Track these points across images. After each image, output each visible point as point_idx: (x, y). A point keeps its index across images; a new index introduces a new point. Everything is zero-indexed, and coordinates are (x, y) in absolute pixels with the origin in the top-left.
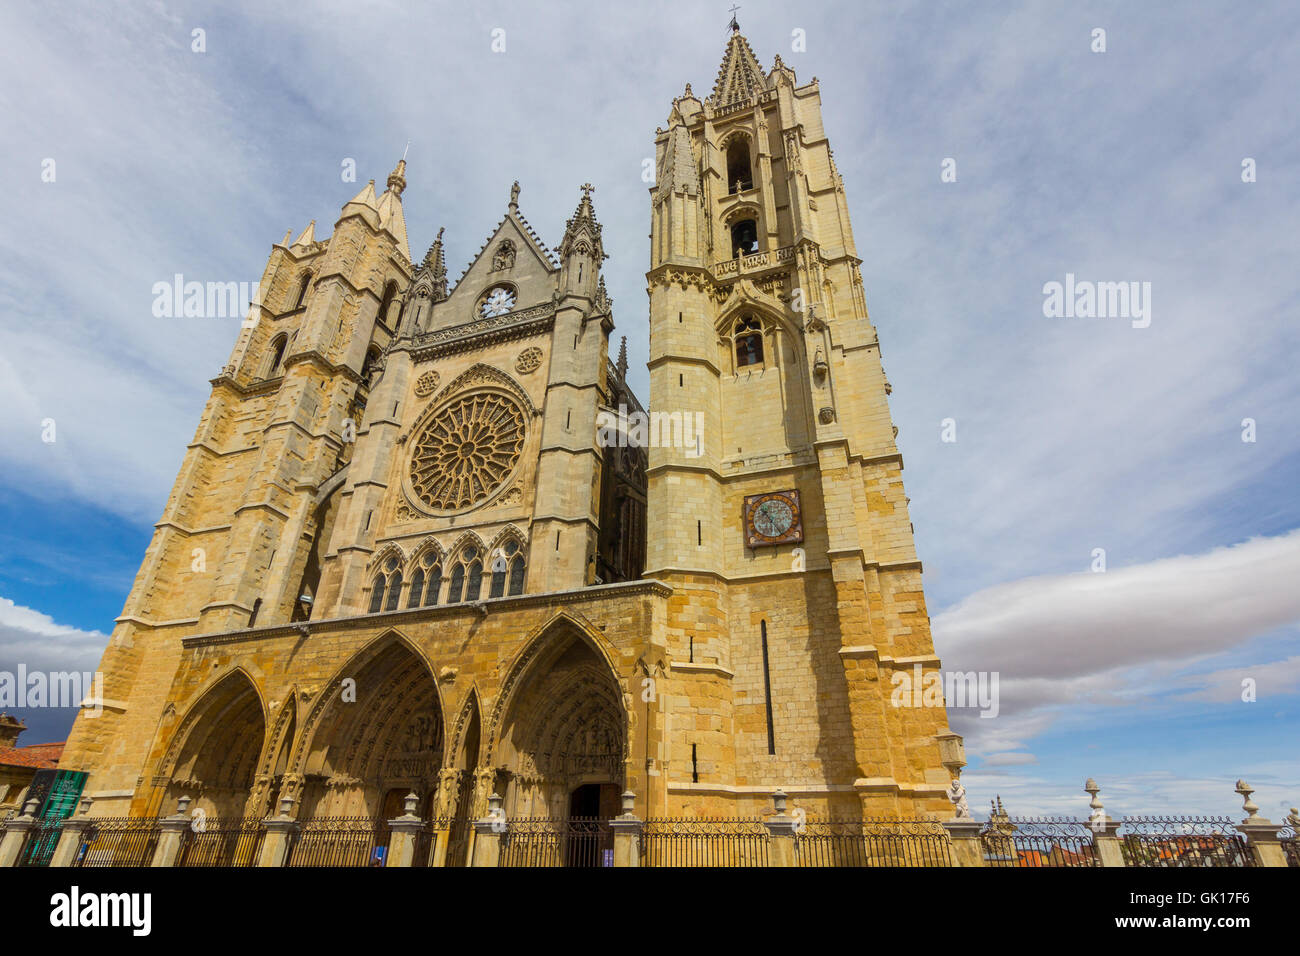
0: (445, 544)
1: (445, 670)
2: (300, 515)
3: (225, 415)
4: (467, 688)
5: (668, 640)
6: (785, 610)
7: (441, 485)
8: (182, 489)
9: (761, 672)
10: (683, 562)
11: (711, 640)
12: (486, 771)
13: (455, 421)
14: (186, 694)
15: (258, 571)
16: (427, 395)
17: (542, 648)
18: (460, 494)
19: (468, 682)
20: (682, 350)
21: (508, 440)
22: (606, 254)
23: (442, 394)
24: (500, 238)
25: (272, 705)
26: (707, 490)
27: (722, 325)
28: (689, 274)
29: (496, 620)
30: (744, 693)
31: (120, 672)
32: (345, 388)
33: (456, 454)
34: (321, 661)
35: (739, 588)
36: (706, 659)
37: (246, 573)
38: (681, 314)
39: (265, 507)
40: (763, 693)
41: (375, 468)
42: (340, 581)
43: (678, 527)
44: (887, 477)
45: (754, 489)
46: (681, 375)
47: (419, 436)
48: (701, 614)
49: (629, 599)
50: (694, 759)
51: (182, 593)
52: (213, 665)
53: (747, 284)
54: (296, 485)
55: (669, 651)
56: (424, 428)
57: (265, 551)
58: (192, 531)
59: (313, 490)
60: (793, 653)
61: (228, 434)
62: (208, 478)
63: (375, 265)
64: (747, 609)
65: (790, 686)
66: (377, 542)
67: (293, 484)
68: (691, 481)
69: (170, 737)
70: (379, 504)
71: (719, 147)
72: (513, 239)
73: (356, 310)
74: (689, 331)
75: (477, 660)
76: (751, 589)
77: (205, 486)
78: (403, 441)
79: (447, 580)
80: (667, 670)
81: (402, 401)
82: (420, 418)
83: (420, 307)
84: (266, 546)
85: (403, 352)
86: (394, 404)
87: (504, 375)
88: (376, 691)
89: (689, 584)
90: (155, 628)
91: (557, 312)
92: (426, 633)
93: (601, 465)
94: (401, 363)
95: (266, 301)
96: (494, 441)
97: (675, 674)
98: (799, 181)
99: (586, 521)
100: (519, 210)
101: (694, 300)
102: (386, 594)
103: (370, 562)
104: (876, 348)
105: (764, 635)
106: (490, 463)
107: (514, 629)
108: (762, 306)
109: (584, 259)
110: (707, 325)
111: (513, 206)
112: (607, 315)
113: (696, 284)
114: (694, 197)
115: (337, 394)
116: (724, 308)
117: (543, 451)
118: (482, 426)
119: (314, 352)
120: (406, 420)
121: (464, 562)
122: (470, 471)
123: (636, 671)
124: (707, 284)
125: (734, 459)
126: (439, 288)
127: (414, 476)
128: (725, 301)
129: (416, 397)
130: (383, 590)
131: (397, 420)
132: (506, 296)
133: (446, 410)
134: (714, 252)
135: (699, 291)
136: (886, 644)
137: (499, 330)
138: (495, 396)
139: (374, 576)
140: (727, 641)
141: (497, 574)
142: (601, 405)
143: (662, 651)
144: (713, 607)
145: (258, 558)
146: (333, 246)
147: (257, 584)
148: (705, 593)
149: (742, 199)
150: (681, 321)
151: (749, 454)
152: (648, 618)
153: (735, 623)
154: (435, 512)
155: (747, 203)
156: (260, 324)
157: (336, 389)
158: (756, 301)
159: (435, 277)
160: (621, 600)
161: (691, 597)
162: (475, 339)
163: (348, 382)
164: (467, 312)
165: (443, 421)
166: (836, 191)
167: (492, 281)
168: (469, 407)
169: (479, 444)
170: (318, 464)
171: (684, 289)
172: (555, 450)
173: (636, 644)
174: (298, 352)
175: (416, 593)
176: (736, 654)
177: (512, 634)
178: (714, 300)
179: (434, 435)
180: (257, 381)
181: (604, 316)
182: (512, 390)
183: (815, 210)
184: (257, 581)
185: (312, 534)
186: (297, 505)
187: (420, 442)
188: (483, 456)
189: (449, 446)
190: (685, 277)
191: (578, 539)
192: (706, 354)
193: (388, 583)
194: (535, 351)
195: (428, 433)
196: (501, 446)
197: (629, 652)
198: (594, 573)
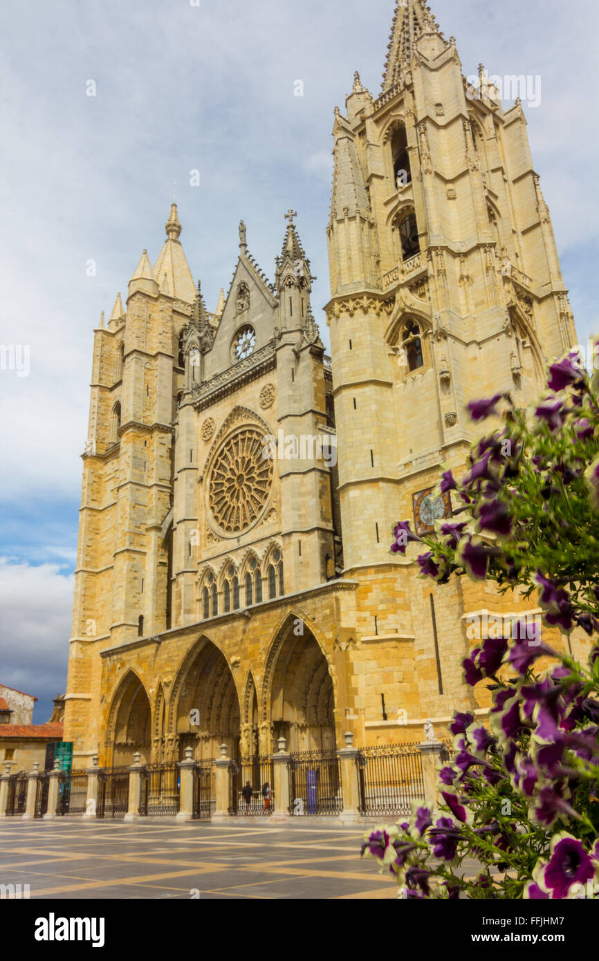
0: (237, 559)
1: (233, 659)
2: (153, 549)
3: (96, 479)
4: (246, 670)
5: (358, 621)
7: (229, 512)
8: (82, 543)
9: (432, 634)
10: (367, 560)
11: (391, 617)
12: (264, 723)
13: (230, 457)
14: (109, 689)
15: (134, 597)
16: (209, 440)
18: (241, 518)
19: (246, 665)
20: (353, 376)
21: (264, 468)
22: (313, 276)
23: (218, 436)
24: (237, 282)
25: (151, 691)
26: (381, 495)
27: (391, 335)
29: (256, 620)
30: (422, 652)
31: (81, 675)
32: (161, 441)
33: (234, 486)
34: (170, 659)
35: (414, 570)
36: (388, 631)
37: (126, 600)
38: (350, 341)
39: (127, 550)
40: (434, 650)
41: (186, 507)
42: (180, 597)
43: (359, 532)
45: (420, 485)
46: (354, 399)
47: (210, 474)
48: (382, 597)
49: (326, 596)
50: (383, 705)
51: (102, 616)
52: (118, 668)
53: (404, 292)
54: (146, 527)
55: (361, 629)
56: (212, 467)
57: (136, 581)
58: (98, 570)
59: (158, 528)
60: (451, 617)
61: (102, 493)
62: (98, 529)
63: (161, 329)
64: (421, 586)
65: (449, 643)
66: (199, 564)
67: (143, 527)
68: (368, 491)
69: (108, 715)
70: (195, 534)
71: (380, 143)
72: (246, 280)
73: (156, 373)
74: (358, 356)
75: (249, 650)
77: (97, 536)
78: (201, 480)
79: (243, 586)
80: (358, 644)
81: (195, 448)
82: (208, 460)
83: (194, 362)
84: (136, 579)
85: (187, 407)
86: (189, 452)
87: (253, 413)
88: (213, 673)
89: (372, 576)
90: (93, 642)
91: (276, 350)
92: (220, 634)
93: (328, 476)
94: (188, 416)
95: (100, 379)
96: (255, 471)
97: (364, 645)
98: (429, 180)
99: (318, 529)
100: (248, 248)
101: (361, 324)
102: (210, 601)
103: (197, 580)
104: (504, 335)
105: (432, 605)
106: (255, 490)
107: (266, 626)
108: (416, 312)
109: (292, 292)
110: (375, 343)
111: (243, 247)
112: (316, 342)
113: (362, 307)
114: (354, 218)
115: (157, 447)
116: (390, 321)
117: (281, 478)
118: (247, 459)
119: (132, 422)
120: (199, 464)
121: (250, 571)
122: (244, 498)
123: (334, 648)
124: (371, 303)
125: (406, 461)
126: (205, 339)
127: (212, 508)
128: (391, 312)
129: (203, 442)
130: (208, 599)
131: (194, 465)
132: (249, 335)
133: (223, 450)
134: (381, 263)
135: (366, 312)
136: (510, 603)
137: (244, 374)
138: (251, 432)
139: (201, 589)
140: (408, 613)
141: (272, 578)
142: (320, 426)
143: (352, 631)
144: (391, 590)
145: (133, 587)
146: (128, 324)
147: (137, 606)
148: (382, 581)
149: (402, 198)
150: (351, 348)
151: (415, 455)
152: (338, 609)
153: (414, 598)
154: (228, 535)
155: (405, 201)
156: (101, 400)
157: (156, 444)
158: (411, 309)
159: (200, 331)
160: (322, 597)
161: (374, 586)
162: (230, 385)
163: (163, 435)
164: (226, 357)
165: (223, 459)
166: (470, 172)
167: (238, 326)
168: (236, 444)
169: (247, 474)
170: (157, 507)
171: (352, 315)
172: (288, 475)
173: (333, 629)
174: (123, 424)
175: (227, 599)
176: (416, 623)
177: (266, 629)
178: (383, 314)
179: (219, 472)
180: (111, 446)
181: (311, 345)
182: (260, 425)
183: (454, 198)
184: (136, 603)
185: (165, 560)
186: (149, 543)
187: (212, 480)
188: (250, 484)
189: (229, 480)
190: (351, 305)
191: (313, 543)
192: (375, 373)
193: (210, 593)
194: (270, 387)
195: (215, 470)
196: (260, 474)
197: (330, 635)
198: (333, 567)
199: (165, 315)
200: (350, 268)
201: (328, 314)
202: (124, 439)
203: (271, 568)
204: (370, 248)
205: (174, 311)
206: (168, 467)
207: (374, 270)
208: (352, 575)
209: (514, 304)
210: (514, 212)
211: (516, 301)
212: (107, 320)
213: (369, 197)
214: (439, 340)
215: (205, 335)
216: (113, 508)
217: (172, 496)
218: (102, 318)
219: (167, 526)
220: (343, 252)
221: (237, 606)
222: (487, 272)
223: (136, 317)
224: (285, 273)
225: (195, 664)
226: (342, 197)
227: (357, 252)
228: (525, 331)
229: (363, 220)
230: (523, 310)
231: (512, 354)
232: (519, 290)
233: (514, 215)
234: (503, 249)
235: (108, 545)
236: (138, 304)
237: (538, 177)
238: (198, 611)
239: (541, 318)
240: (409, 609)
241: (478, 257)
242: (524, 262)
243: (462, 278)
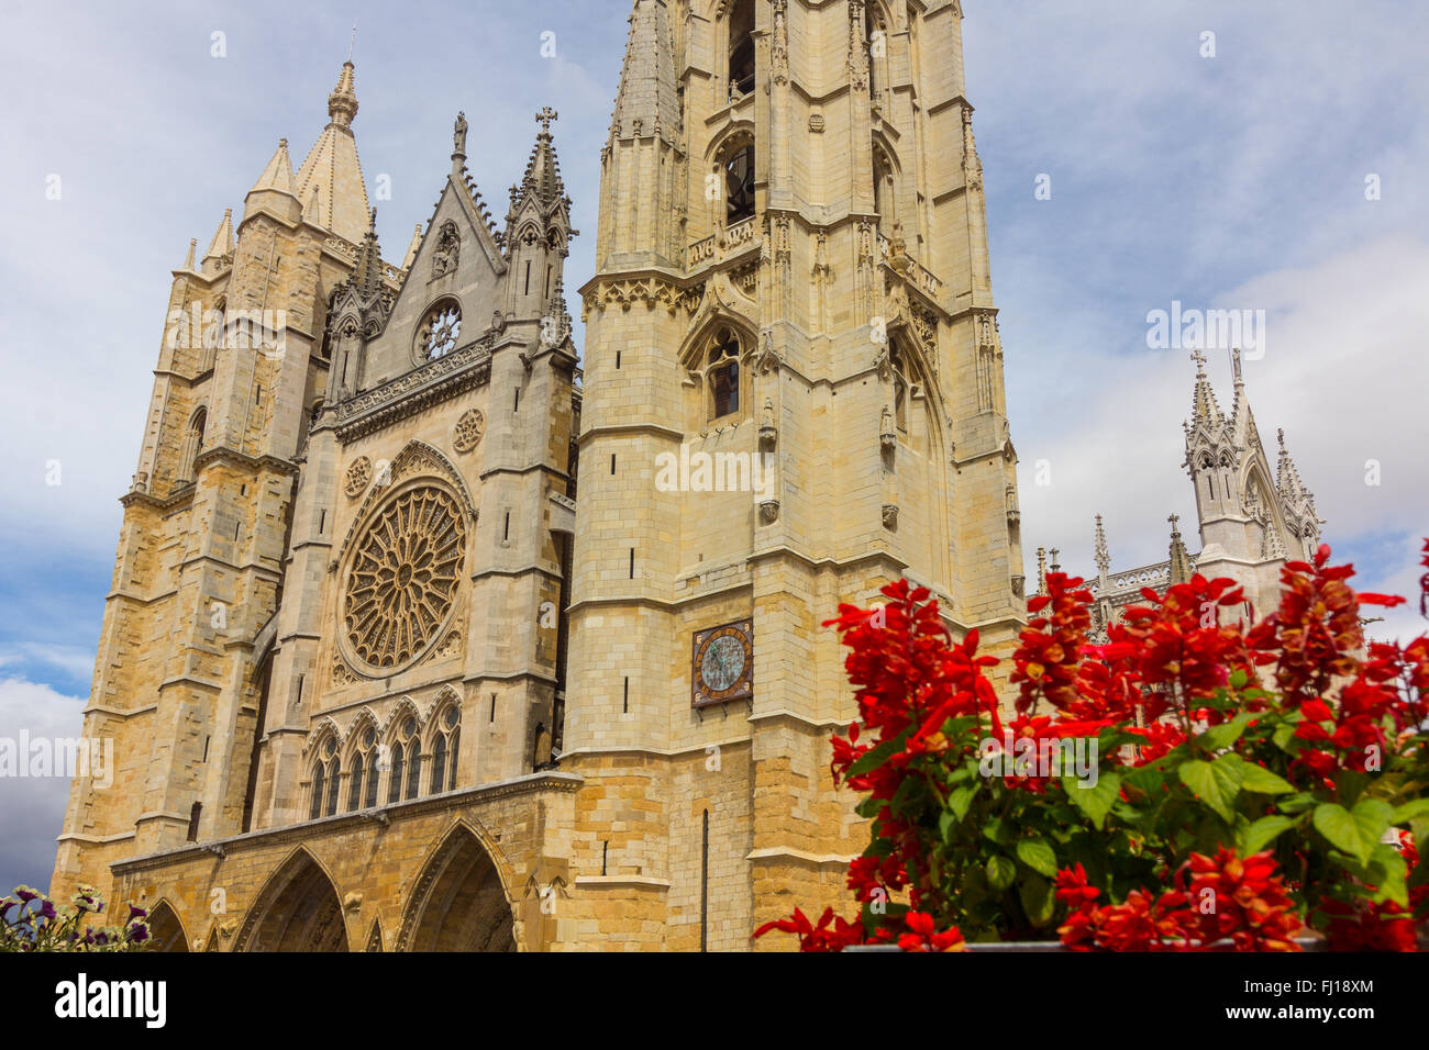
0: (381, 717)
1: (350, 897)
2: (233, 682)
3: (145, 545)
4: (370, 918)
5: (574, 847)
6: (729, 794)
7: (378, 630)
8: (105, 659)
9: (699, 880)
10: (603, 741)
11: (632, 844)
13: (391, 532)
15: (188, 767)
16: (358, 496)
17: (446, 864)
18: (398, 644)
19: (372, 909)
20: (617, 415)
21: (448, 558)
22: (573, 229)
23: (374, 492)
24: (440, 221)
25: (195, 943)
26: (640, 629)
27: (690, 352)
28: (633, 282)
29: (397, 830)
30: (678, 910)
32: (272, 488)
33: (392, 583)
34: (238, 888)
35: (682, 766)
36: (624, 870)
37: (172, 772)
38: (619, 354)
39: (186, 681)
40: (698, 909)
41: (301, 614)
42: (272, 777)
43: (594, 691)
44: (866, 589)
45: (707, 619)
46: (614, 456)
47: (352, 558)
48: (620, 809)
49: (524, 799)
51: (125, 797)
52: (141, 896)
53: (720, 280)
54: (227, 642)
55: (578, 862)
56: (357, 546)
57: (195, 740)
58: (128, 713)
59: (247, 646)
60: (733, 854)
61: (153, 570)
62: (136, 637)
63: (296, 286)
64: (690, 796)
65: (727, 898)
66: (312, 718)
67: (221, 642)
68: (617, 619)
70: (312, 664)
71: (712, 16)
72: (456, 220)
74: (629, 381)
75: (380, 884)
76: (696, 765)
77: (135, 648)
78: (335, 568)
79: (386, 767)
80: (570, 888)
81: (330, 508)
82: (352, 532)
83: (347, 353)
84: (195, 736)
85: (325, 433)
86: (319, 516)
87: (441, 457)
88: (313, 918)
89: (607, 770)
90: (103, 844)
91: (494, 352)
92: (332, 851)
93: (559, 585)
94: (324, 448)
95: (174, 362)
96: (433, 561)
97: (580, 892)
98: (781, 94)
99: (528, 676)
100: (466, 164)
101: (641, 326)
102: (326, 788)
103: (306, 747)
104: (874, 377)
105: (706, 830)
106: (428, 595)
107: (415, 842)
108: (736, 318)
109: (532, 253)
110: (661, 362)
111: (458, 160)
112: (563, 345)
113: (645, 297)
114: (651, 139)
115: (264, 499)
116: (692, 326)
117: (474, 579)
118: (420, 539)
119: (221, 448)
120: (336, 537)
121: (402, 740)
122: (407, 608)
123: (527, 892)
124: (663, 292)
125: (691, 574)
126: (372, 314)
127: (349, 619)
128: (695, 311)
129: (346, 499)
130: (322, 784)
131: (325, 538)
132: (451, 319)
133: (380, 517)
134: (688, 224)
135: (651, 306)
136: (833, 838)
137: (432, 387)
138: (433, 491)
139: (312, 765)
140: (663, 840)
141: (439, 756)
142: (554, 494)
143: (563, 864)
144: (638, 797)
145: (187, 750)
146: (236, 267)
147: (191, 784)
148: (626, 780)
149: (736, 116)
150: (618, 367)
151: (707, 565)
152: (542, 823)
153: (674, 815)
154: (371, 671)
155: (741, 123)
156: (171, 400)
157: (261, 493)
158: (730, 311)
159: (364, 300)
160: (517, 799)
161: (609, 788)
162: (405, 403)
163: (277, 477)
164: (404, 352)
165: (378, 534)
166: (852, 90)
167: (433, 298)
168: (405, 509)
169: (417, 566)
170: (250, 606)
171: (626, 309)
172: (487, 575)
173: (529, 858)
174: (205, 450)
175: (355, 787)
176: (674, 858)
177: (414, 846)
178: (681, 313)
179: (369, 555)
180: (180, 486)
181: (553, 350)
182: (450, 481)
183: (820, 132)
184: (192, 780)
185: (254, 706)
186: (229, 672)
187: (354, 568)
188: (421, 585)
189: (385, 571)
190: (627, 291)
191: (516, 701)
192: (654, 413)
193: (327, 774)
194: (475, 416)
195: (362, 552)
196: (440, 569)
197: (522, 869)
198: (548, 745)
199: (305, 261)
200: (633, 226)
201: (585, 301)
202: (203, 477)
203: (439, 738)
204: (671, 195)
205: (324, 255)
206: (280, 537)
207: (674, 234)
208: (573, 765)
209: (903, 323)
210: (924, 163)
211: (908, 318)
212: (200, 257)
213: (682, 107)
214: (765, 373)
215: (374, 308)
216: (169, 601)
217: (280, 589)
218: (192, 252)
219: (265, 644)
220: (625, 196)
221: (371, 802)
222: (860, 265)
223: (251, 260)
224: (524, 218)
225: (282, 900)
226: (634, 102)
227: (648, 200)
228: (919, 370)
229: (665, 146)
230: (919, 335)
231: (885, 410)
232: (916, 299)
233: (924, 170)
234: (896, 227)
235: (152, 667)
236: (259, 236)
237: (972, 109)
238: (301, 804)
239: (949, 351)
240: (665, 833)
241: (849, 238)
242: (933, 252)
243: (817, 269)
